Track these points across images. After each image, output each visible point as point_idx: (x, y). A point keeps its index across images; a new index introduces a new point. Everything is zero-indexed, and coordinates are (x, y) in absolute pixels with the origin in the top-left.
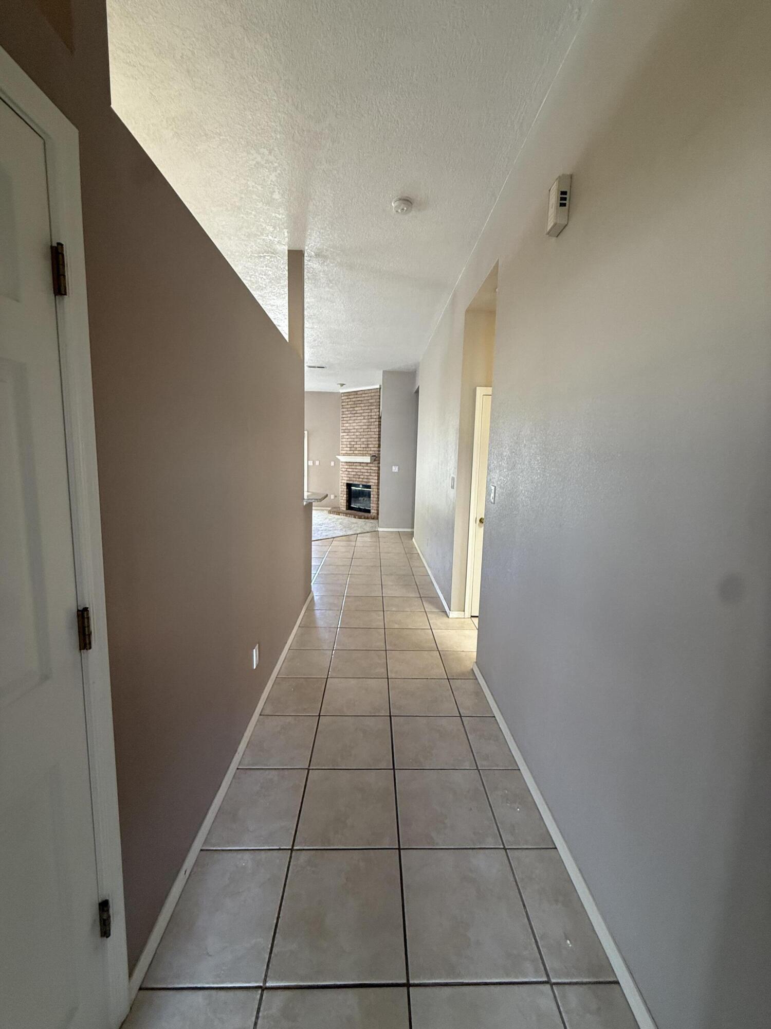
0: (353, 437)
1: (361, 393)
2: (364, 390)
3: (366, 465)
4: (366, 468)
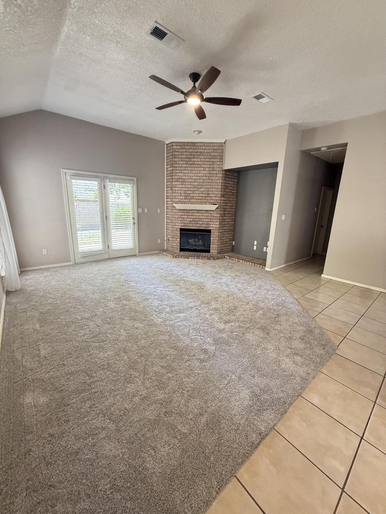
3: (205, 212)
4: (205, 215)
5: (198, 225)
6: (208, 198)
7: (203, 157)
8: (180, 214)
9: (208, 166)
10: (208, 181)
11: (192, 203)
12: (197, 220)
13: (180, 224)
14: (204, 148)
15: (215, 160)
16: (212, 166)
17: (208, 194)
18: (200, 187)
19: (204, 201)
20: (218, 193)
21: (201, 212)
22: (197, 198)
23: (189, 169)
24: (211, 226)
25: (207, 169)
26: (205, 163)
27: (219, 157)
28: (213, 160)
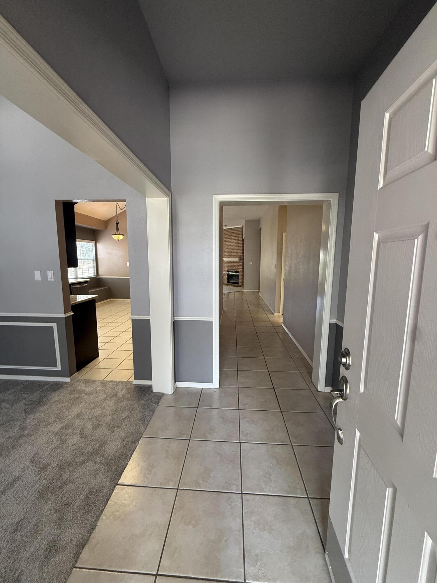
0: (230, 249)
2: (235, 228)
3: (236, 262)
4: (236, 263)
5: (234, 269)
6: (237, 255)
7: (235, 234)
8: (227, 263)
9: (237, 239)
10: (237, 246)
11: (232, 257)
12: (233, 266)
13: (227, 269)
15: (239, 235)
16: (238, 239)
17: (237, 252)
18: (234, 249)
20: (240, 252)
21: (235, 262)
22: (233, 255)
23: (230, 240)
24: (239, 269)
25: (236, 240)
26: (236, 237)
27: (240, 234)
28: (238, 236)
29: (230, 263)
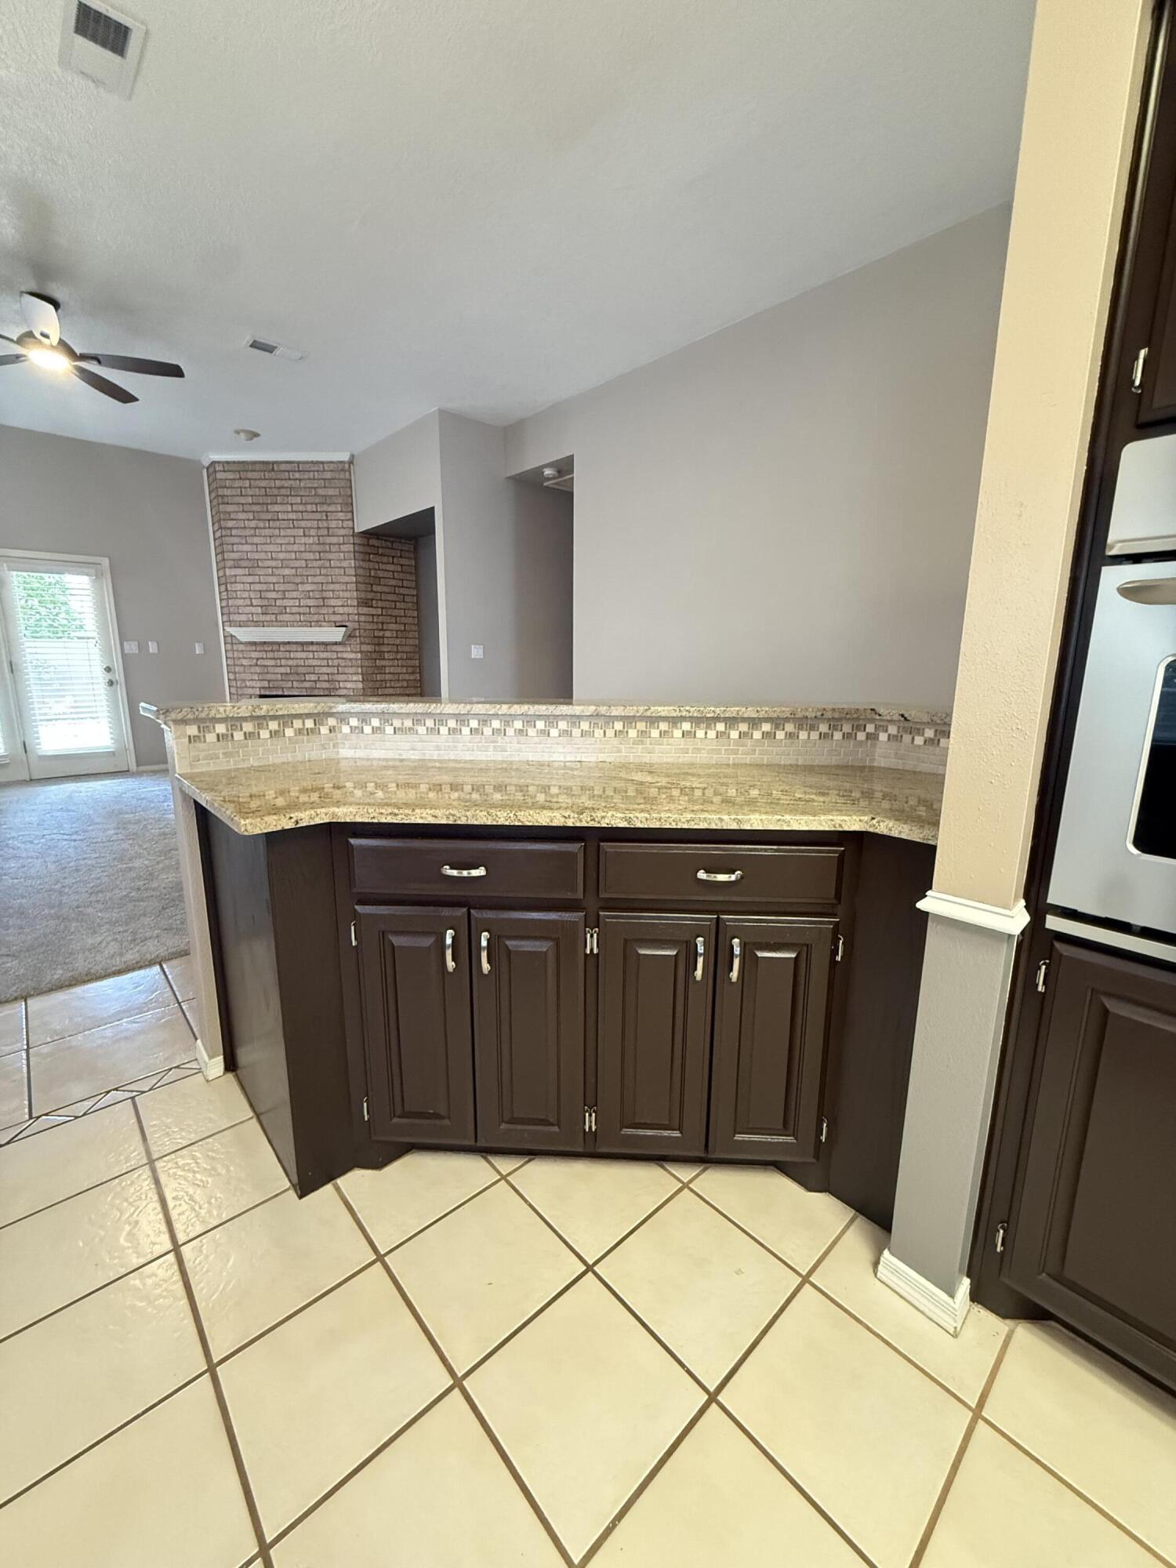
0: (274, 579)
1: (289, 467)
2: (299, 463)
3: (322, 648)
4: (322, 655)
6: (324, 610)
7: (298, 500)
9: (315, 524)
10: (319, 563)
11: (285, 624)
12: (301, 670)
13: (259, 684)
14: (297, 475)
15: (332, 508)
16: (325, 524)
17: (324, 599)
18: (298, 580)
19: (316, 618)
20: (348, 594)
21: (311, 648)
22: (295, 610)
23: (267, 532)
24: (342, 684)
25: (313, 532)
26: (306, 516)
27: (340, 500)
28: (325, 508)
29: (281, 655)
